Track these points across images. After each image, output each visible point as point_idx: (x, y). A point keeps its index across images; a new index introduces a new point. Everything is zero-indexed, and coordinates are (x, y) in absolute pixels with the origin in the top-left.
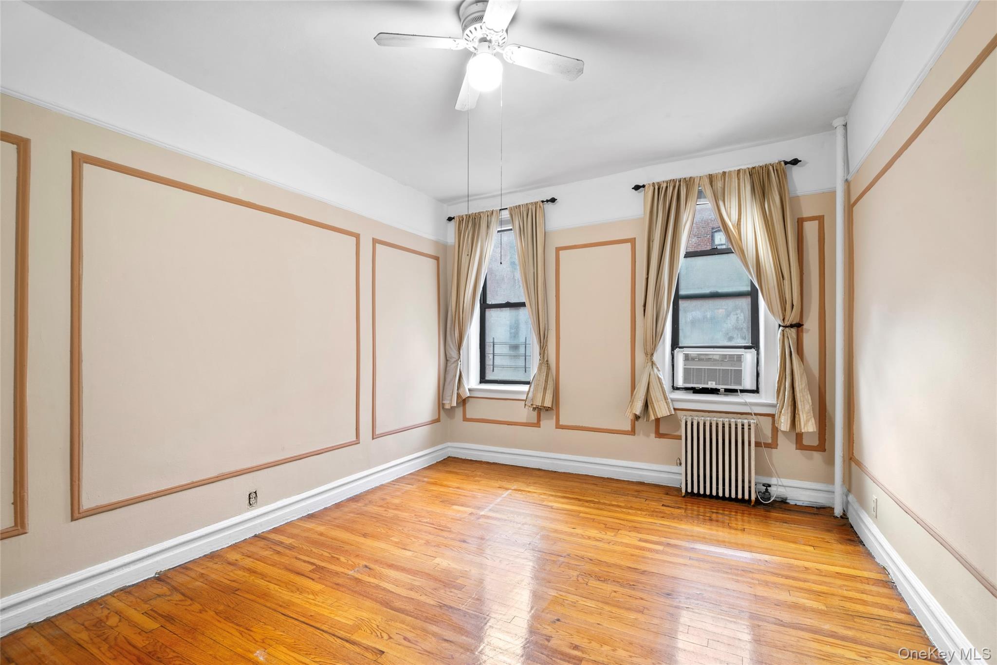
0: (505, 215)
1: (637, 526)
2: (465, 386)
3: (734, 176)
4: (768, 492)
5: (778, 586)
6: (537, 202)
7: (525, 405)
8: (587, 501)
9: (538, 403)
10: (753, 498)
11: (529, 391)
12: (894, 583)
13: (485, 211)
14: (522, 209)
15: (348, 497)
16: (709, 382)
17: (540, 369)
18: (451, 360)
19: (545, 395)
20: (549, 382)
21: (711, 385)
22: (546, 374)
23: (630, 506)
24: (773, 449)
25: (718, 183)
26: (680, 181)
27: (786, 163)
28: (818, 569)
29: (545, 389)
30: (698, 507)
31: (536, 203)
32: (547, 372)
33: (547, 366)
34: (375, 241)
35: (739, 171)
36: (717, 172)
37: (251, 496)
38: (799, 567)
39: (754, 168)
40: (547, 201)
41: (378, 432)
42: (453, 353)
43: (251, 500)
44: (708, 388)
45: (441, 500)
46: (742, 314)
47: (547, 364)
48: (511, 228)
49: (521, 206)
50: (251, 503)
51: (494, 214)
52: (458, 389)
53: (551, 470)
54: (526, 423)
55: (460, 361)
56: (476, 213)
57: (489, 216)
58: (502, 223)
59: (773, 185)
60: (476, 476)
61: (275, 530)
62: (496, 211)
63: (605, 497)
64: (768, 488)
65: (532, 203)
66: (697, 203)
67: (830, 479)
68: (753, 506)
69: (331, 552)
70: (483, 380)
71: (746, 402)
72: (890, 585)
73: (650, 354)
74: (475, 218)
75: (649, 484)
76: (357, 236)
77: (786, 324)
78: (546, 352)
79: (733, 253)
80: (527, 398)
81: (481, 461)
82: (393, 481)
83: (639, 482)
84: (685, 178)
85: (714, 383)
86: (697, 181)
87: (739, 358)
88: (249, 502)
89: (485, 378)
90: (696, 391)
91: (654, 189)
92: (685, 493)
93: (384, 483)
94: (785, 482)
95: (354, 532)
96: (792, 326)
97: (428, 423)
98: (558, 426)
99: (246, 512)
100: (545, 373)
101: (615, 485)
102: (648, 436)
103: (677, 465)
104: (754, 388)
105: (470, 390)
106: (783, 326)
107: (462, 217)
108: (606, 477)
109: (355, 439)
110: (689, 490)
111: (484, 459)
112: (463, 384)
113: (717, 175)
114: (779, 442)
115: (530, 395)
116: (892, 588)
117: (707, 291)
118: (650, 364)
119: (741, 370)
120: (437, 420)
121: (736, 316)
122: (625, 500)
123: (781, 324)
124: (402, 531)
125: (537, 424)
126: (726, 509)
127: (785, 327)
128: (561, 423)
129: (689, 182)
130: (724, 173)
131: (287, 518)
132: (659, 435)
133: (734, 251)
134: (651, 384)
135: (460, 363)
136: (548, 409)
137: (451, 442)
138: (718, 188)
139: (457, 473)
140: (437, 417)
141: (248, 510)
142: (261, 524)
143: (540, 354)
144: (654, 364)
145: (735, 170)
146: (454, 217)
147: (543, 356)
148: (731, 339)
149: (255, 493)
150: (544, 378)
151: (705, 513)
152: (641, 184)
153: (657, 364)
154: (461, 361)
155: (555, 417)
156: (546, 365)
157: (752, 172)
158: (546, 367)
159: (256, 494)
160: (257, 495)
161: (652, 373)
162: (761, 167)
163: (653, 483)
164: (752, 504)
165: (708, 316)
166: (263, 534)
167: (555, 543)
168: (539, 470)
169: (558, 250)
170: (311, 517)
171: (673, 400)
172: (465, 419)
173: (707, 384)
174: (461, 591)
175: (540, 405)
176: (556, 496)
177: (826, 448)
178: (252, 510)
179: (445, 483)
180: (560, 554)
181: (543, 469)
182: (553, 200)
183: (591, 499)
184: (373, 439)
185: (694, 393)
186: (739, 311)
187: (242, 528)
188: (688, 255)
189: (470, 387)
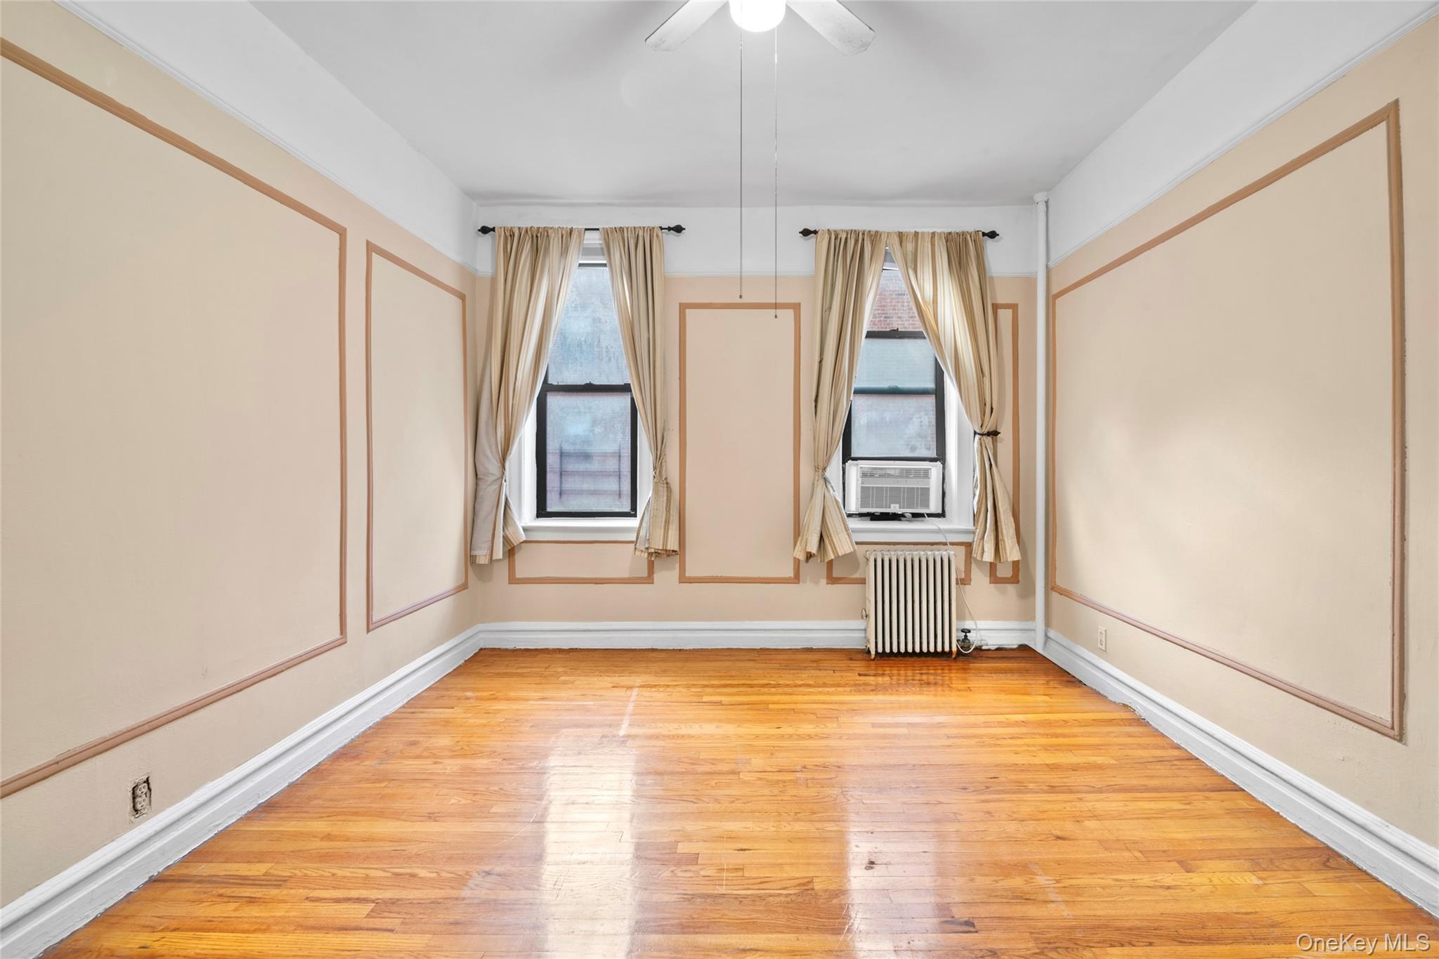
0: (593, 239)
1: (856, 708)
2: (518, 523)
3: (928, 239)
4: (968, 639)
5: (1057, 748)
6: (654, 228)
7: (636, 549)
8: (763, 686)
9: (658, 545)
10: (954, 649)
11: (640, 527)
12: (1144, 719)
13: (556, 226)
14: (626, 235)
15: (330, 752)
16: (892, 505)
17: (656, 491)
18: (486, 478)
19: (668, 533)
20: (671, 512)
21: (895, 508)
22: (667, 499)
23: (821, 683)
24: (967, 586)
25: (908, 244)
26: (863, 234)
27: (984, 234)
28: (1075, 720)
29: (667, 522)
30: (898, 670)
31: (652, 230)
32: (667, 496)
33: (667, 487)
34: (371, 248)
35: (933, 234)
36: (907, 230)
37: (138, 792)
38: (1057, 721)
39: (950, 233)
40: (669, 229)
41: (376, 617)
42: (492, 466)
43: (138, 800)
44: (889, 513)
45: (531, 724)
46: (926, 418)
47: (667, 483)
48: (605, 262)
49: (625, 230)
50: (139, 806)
51: (575, 235)
52: (504, 530)
53: (672, 648)
54: (629, 579)
55: (505, 481)
56: (538, 228)
57: (564, 237)
58: (588, 251)
59: (970, 258)
60: (557, 675)
61: (197, 855)
62: (579, 231)
63: (781, 677)
64: (968, 634)
65: (644, 228)
66: (884, 268)
67: (1029, 615)
68: (955, 659)
69: (385, 866)
70: (542, 511)
71: (940, 529)
72: (1141, 722)
73: (821, 468)
74: (537, 237)
75: (819, 649)
76: (342, 233)
77: (983, 430)
78: (663, 464)
79: (925, 338)
80: (637, 538)
81: (548, 649)
82: (403, 707)
83: (805, 649)
84: (870, 231)
85: (897, 506)
86: (884, 238)
87: (926, 474)
88: (134, 806)
89: (546, 509)
90: (874, 517)
91: (830, 238)
92: (876, 655)
93: (387, 713)
94: (982, 624)
95: (403, 817)
96: (989, 434)
97: (449, 594)
98: (684, 579)
99: (126, 830)
100: (665, 498)
101: (779, 657)
102: (817, 582)
103: (862, 618)
104: (940, 511)
105: (525, 530)
106: (979, 434)
107: (511, 230)
108: (758, 648)
109: (338, 635)
110: (880, 650)
111: (551, 646)
112: (512, 519)
113: (908, 234)
114: (973, 576)
115: (642, 533)
116: (1146, 725)
117: (884, 385)
118: (822, 482)
119: (929, 488)
120: (463, 587)
121: (919, 420)
122: (808, 676)
123: (978, 431)
124: (502, 792)
125: (649, 579)
126: (931, 668)
127: (982, 435)
128: (687, 574)
129: (875, 237)
130: (916, 234)
131: (217, 823)
132: (832, 580)
133: (926, 335)
134: (827, 509)
135: (505, 484)
136: (670, 553)
137: (483, 623)
138: (908, 251)
139: (521, 675)
140: (464, 580)
141: (132, 825)
142: (162, 851)
143: (655, 468)
144: (828, 482)
145: (929, 232)
146: (494, 228)
147: (660, 473)
148: (913, 449)
149: (147, 781)
150: (665, 505)
151: (914, 675)
152: (812, 229)
153: (831, 482)
154: (507, 480)
155: (678, 565)
156: (665, 485)
157: (949, 237)
158: (665, 489)
159: (148, 784)
160: (151, 786)
161: (827, 494)
162: (957, 233)
163: (824, 647)
164: (953, 656)
165: (888, 419)
166: (170, 872)
167: (772, 754)
168: (653, 650)
169: (683, 307)
170: (269, 808)
171: (855, 531)
172: (513, 580)
173: (890, 508)
174: (697, 864)
175: (661, 548)
176: (713, 686)
177: (1020, 579)
178: (140, 823)
179: (512, 694)
180: (793, 768)
181: (659, 648)
182: (678, 229)
183: (765, 682)
184: (368, 631)
185: (871, 520)
186: (923, 413)
187: (120, 869)
188: (871, 335)
189: (523, 524)
